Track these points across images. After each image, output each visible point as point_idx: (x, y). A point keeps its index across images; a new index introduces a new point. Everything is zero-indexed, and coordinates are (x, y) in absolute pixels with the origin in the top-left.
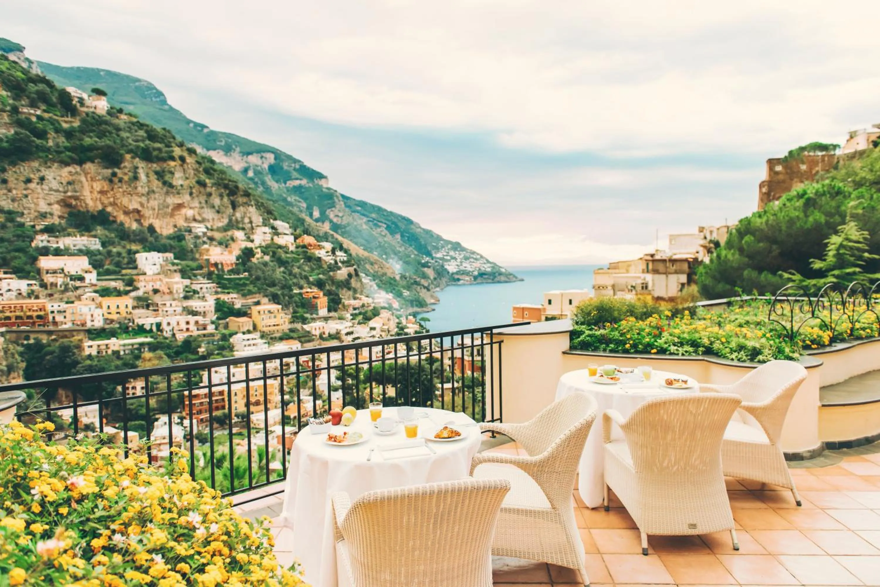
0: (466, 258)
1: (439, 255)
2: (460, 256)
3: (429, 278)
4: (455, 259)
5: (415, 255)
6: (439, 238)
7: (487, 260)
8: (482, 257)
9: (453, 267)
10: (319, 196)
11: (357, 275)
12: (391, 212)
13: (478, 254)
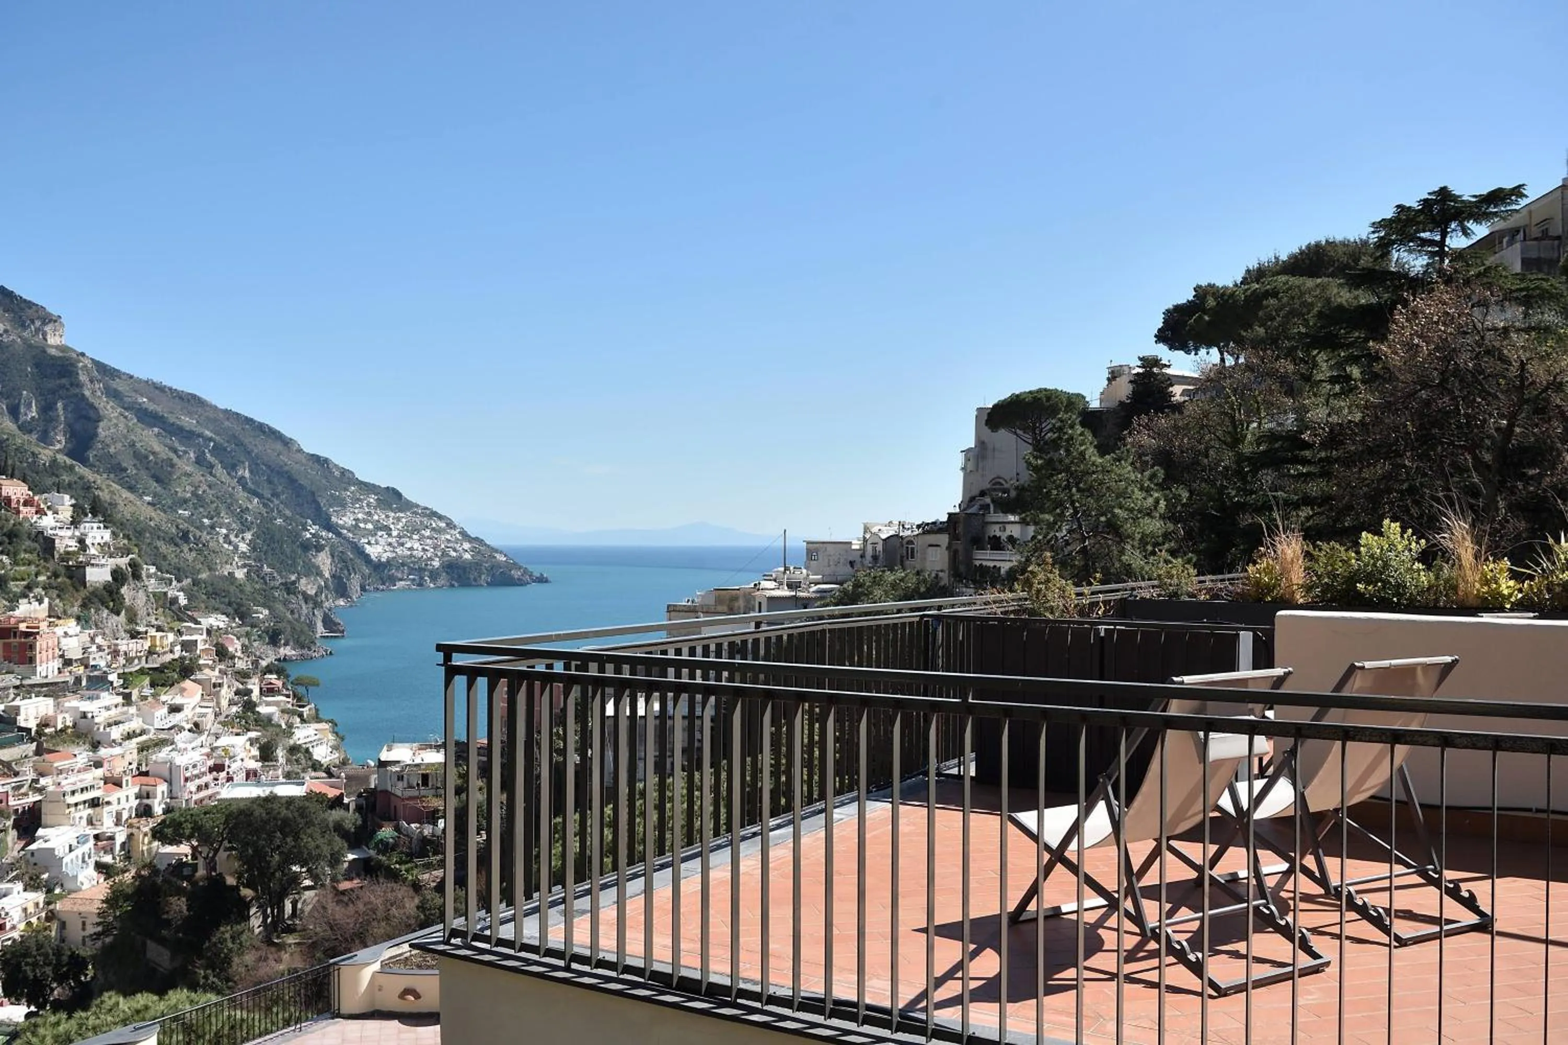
0: (413, 529)
1: (347, 520)
2: (397, 522)
3: (320, 574)
4: (388, 529)
5: (286, 518)
6: (347, 477)
7: (464, 534)
8: (450, 525)
9: (379, 549)
10: (37, 365)
11: (137, 576)
12: (227, 412)
13: (441, 518)
